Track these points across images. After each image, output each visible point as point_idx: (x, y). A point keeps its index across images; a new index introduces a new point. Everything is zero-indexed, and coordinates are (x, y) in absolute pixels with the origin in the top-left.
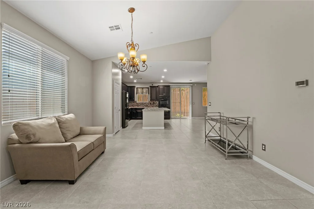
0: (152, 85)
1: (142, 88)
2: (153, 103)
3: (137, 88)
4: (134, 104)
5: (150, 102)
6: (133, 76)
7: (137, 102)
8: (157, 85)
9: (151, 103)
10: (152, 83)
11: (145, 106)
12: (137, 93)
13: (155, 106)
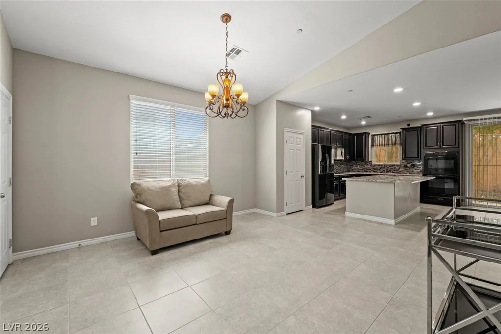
0: (409, 125)
1: (384, 134)
2: (413, 165)
3: (373, 136)
4: (366, 166)
5: (405, 163)
6: (346, 115)
7: (373, 163)
8: (418, 125)
9: (406, 166)
10: (409, 121)
11: (390, 171)
12: (372, 146)
13: (418, 173)
